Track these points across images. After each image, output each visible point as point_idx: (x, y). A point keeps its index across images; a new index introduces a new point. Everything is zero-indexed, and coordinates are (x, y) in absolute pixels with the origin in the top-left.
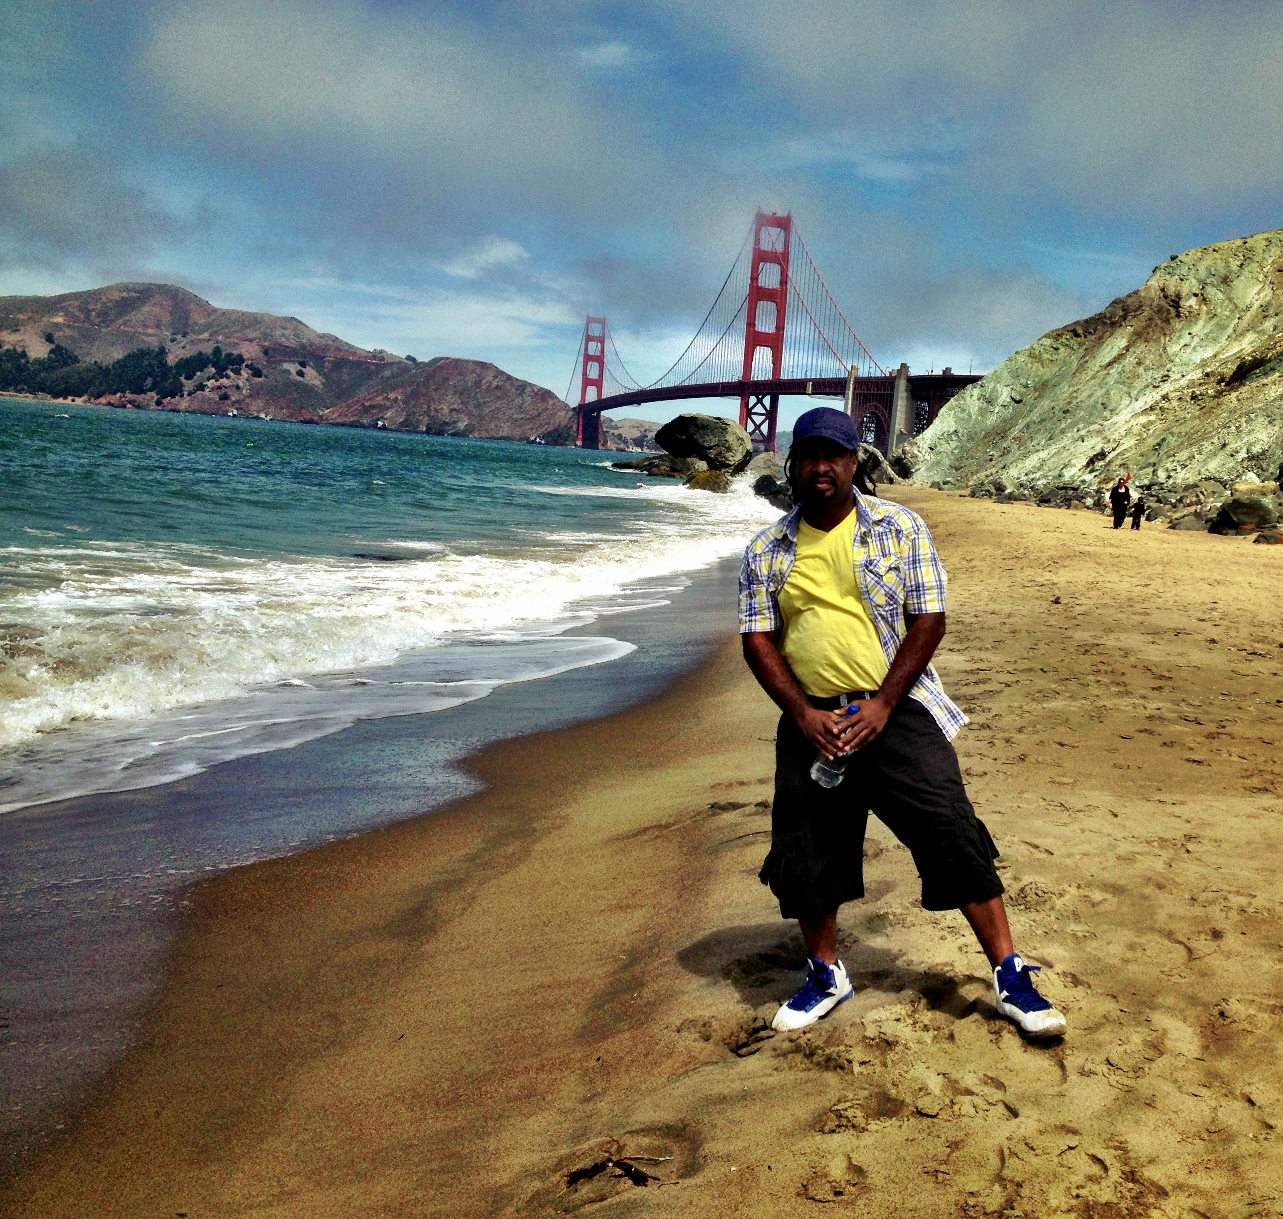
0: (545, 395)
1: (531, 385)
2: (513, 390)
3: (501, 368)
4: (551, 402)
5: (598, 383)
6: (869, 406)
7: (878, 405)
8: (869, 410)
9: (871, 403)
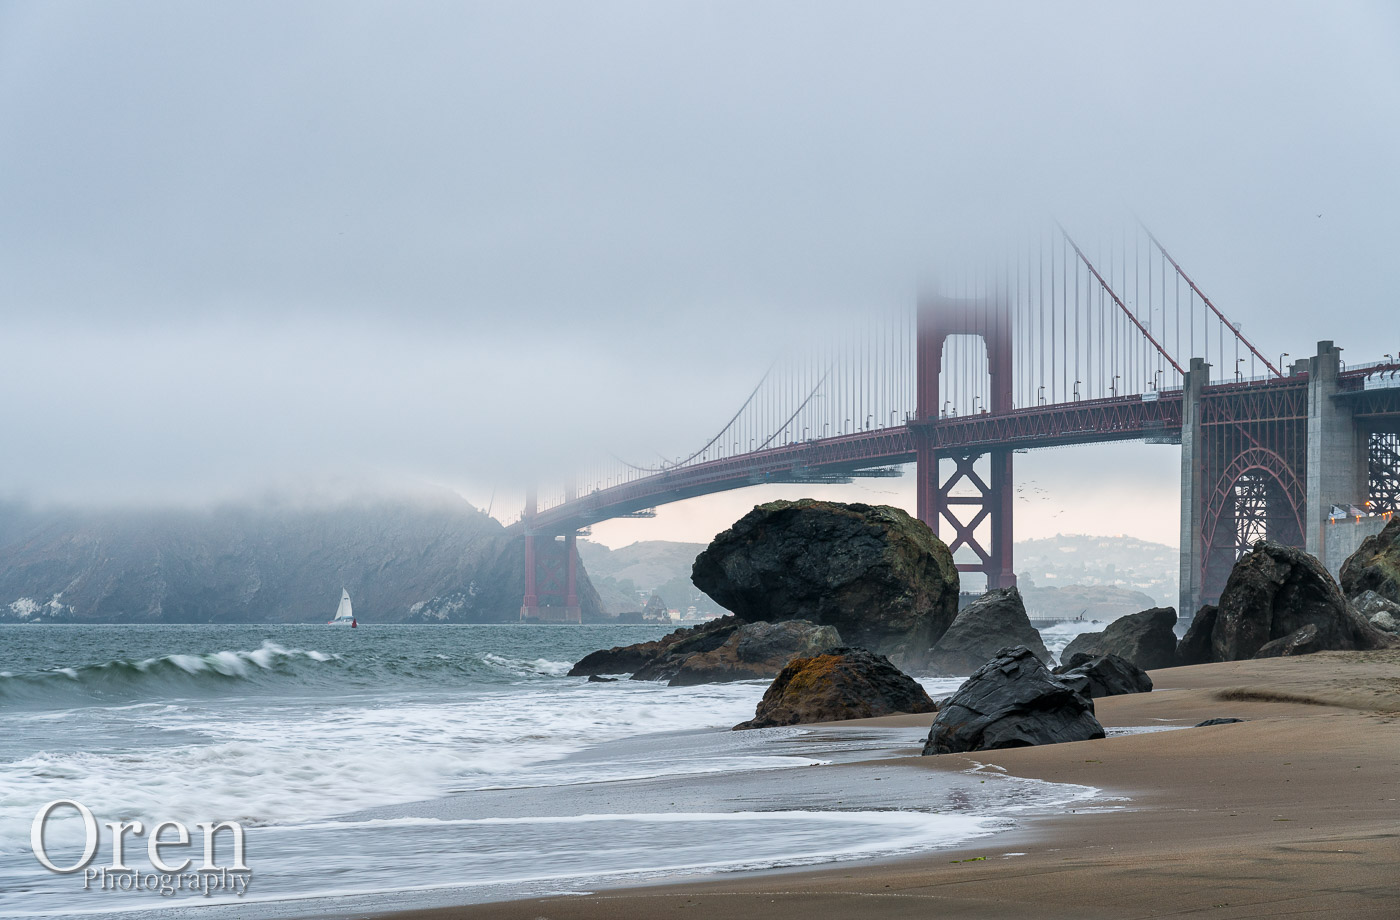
6: (1246, 455)
7: (1267, 450)
8: (1246, 466)
9: (1251, 449)
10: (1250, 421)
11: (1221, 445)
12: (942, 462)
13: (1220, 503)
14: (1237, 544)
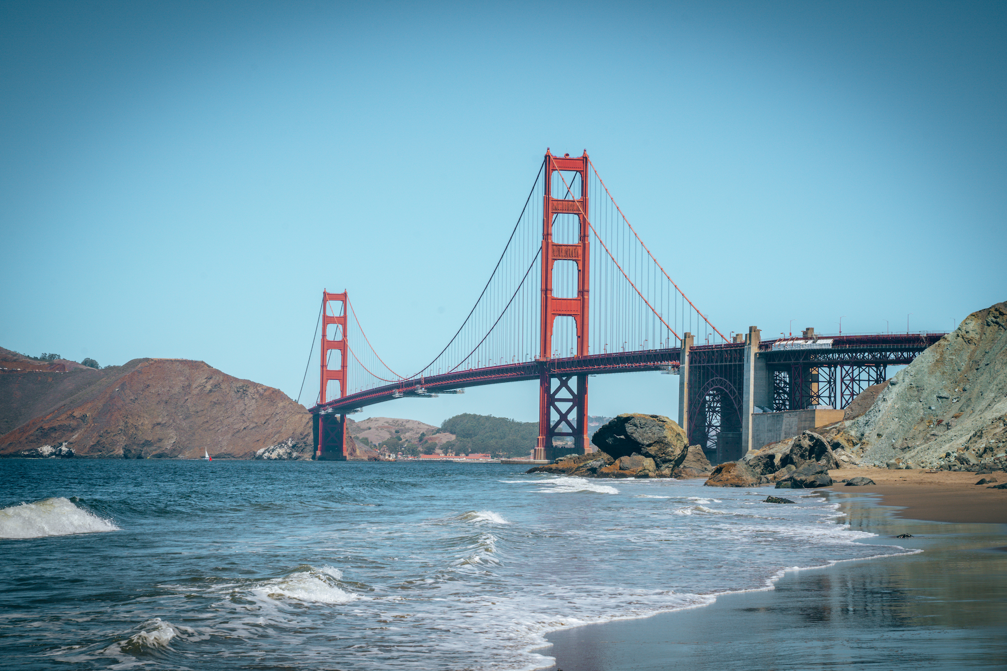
0: (274, 396)
1: (255, 385)
2: (232, 393)
3: (215, 367)
4: (281, 404)
5: (341, 376)
6: (713, 381)
7: (723, 379)
8: (712, 386)
9: (715, 378)
10: (714, 364)
11: (700, 375)
12: (552, 380)
13: (699, 404)
14: (706, 424)
